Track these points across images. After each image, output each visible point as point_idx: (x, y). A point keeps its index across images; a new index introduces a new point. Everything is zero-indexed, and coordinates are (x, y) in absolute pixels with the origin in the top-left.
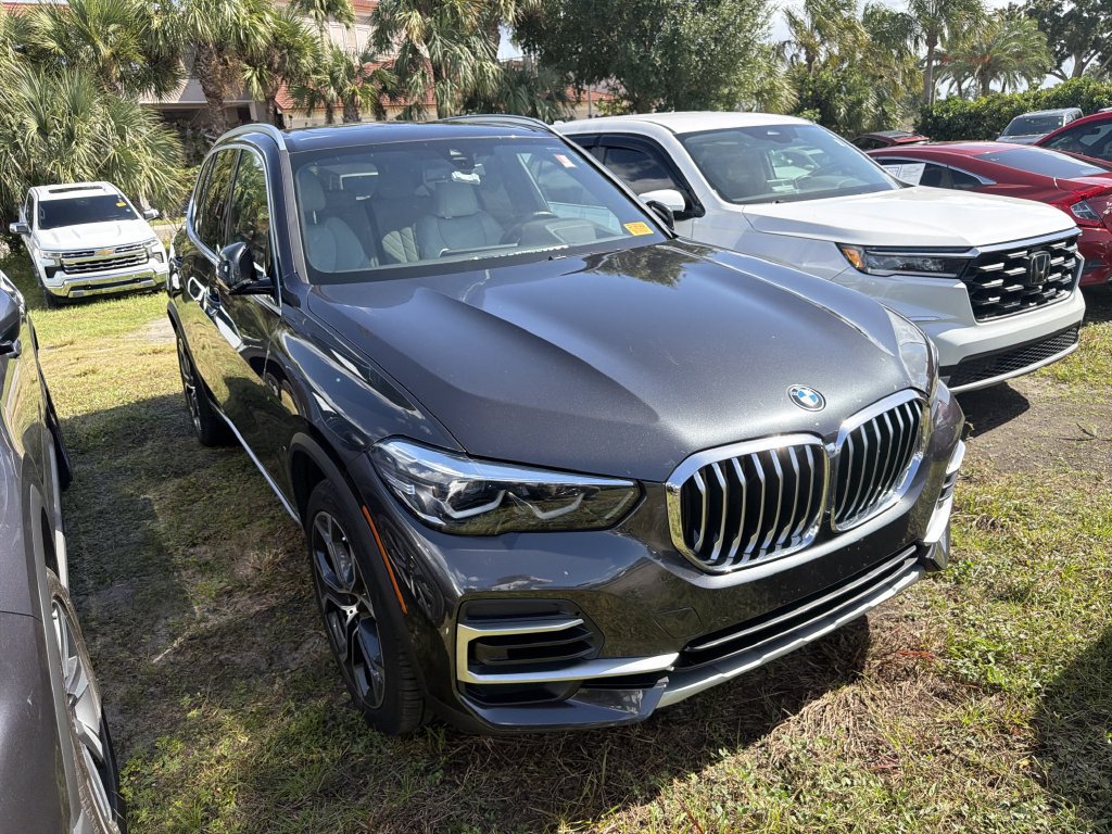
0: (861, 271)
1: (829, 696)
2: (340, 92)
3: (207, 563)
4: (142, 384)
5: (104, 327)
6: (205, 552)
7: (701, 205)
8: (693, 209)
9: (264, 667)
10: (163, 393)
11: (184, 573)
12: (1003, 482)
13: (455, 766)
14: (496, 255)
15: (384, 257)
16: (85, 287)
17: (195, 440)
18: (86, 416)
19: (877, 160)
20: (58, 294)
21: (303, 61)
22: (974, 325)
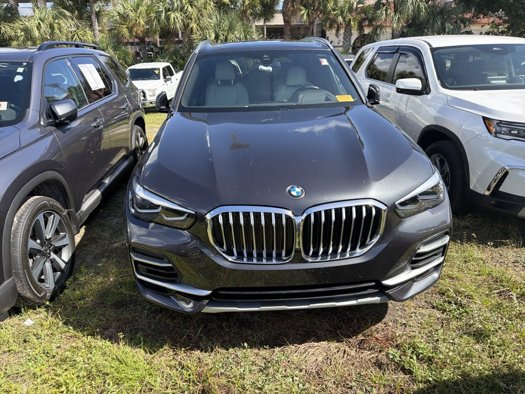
2: (344, 18)
7: (430, 88)
21: (328, 5)
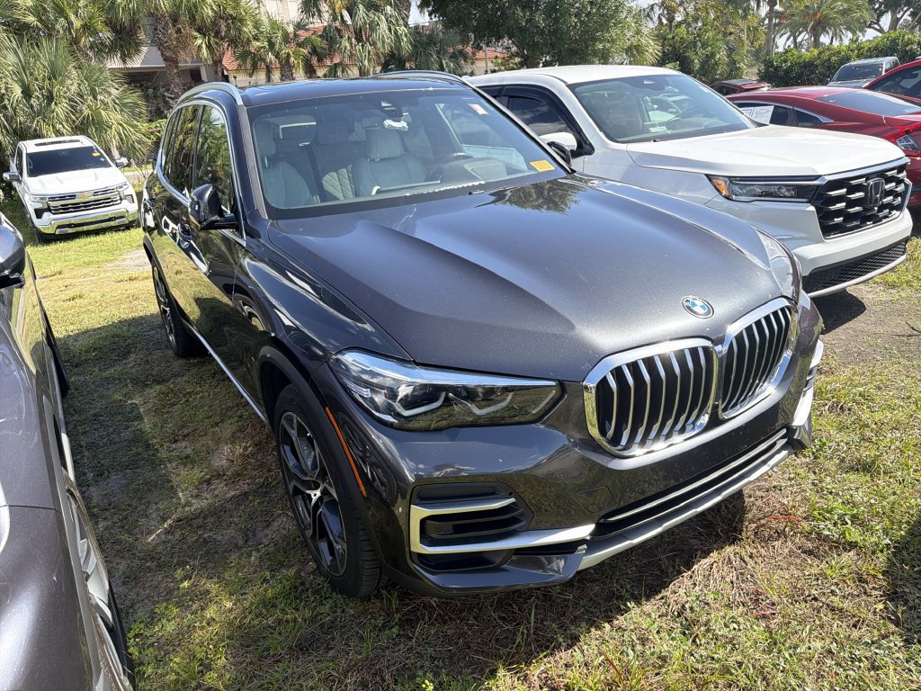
0: (727, 198)
1: (714, 555)
2: (277, 55)
3: (187, 457)
4: (123, 306)
5: (86, 259)
6: (185, 447)
7: (591, 145)
8: (584, 148)
9: (241, 542)
10: (141, 314)
11: (169, 465)
12: (848, 372)
13: (409, 622)
14: (425, 191)
15: (325, 196)
16: (69, 226)
17: (170, 352)
18: (78, 335)
19: (736, 104)
20: (46, 232)
21: (245, 29)
22: (822, 242)
